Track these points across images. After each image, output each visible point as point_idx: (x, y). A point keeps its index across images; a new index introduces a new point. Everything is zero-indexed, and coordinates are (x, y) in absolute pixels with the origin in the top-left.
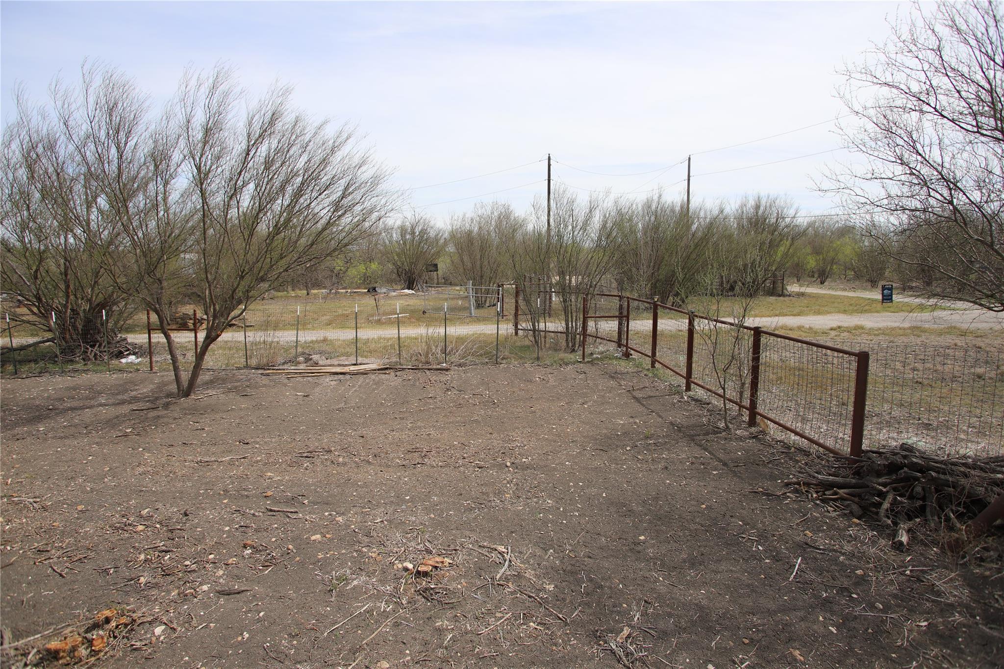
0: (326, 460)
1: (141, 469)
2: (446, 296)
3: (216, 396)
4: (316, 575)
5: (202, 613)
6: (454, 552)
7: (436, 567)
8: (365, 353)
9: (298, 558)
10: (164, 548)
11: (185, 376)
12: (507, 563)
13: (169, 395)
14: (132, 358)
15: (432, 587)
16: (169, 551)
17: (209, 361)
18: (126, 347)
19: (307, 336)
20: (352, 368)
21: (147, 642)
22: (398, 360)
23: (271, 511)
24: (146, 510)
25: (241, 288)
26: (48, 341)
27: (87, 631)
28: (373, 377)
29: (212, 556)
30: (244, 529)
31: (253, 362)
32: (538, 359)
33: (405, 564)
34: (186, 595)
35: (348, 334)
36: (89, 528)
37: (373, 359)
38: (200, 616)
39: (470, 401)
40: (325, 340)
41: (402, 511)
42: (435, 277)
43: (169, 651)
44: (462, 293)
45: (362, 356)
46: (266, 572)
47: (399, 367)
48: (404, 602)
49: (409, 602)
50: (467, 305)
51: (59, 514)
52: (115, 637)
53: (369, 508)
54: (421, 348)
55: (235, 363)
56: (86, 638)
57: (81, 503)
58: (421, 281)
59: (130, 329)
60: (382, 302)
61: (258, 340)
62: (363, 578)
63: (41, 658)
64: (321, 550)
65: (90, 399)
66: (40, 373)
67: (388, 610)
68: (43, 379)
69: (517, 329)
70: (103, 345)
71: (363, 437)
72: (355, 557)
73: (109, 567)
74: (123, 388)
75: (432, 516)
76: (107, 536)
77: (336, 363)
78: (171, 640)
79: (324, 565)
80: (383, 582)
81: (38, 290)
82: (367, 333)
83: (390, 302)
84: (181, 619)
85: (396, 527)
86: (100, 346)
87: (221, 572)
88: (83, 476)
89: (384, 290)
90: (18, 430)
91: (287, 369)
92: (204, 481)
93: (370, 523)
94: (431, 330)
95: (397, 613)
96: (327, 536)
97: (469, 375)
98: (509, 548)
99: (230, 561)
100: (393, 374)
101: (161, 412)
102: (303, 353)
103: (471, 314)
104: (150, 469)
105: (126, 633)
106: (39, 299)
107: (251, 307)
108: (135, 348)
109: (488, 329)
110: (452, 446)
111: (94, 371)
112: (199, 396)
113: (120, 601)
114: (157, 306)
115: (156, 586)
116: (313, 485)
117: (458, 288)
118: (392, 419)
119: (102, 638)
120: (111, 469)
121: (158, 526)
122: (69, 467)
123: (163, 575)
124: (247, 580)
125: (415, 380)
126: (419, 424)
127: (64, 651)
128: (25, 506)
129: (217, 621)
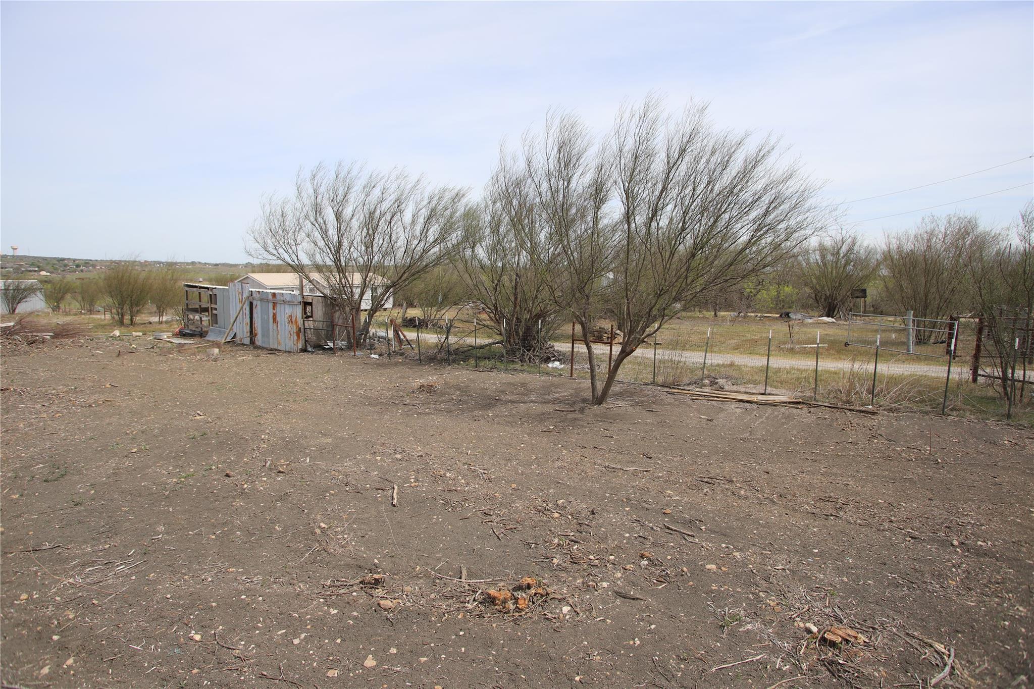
0: (727, 489)
1: (559, 464)
2: (875, 327)
3: (624, 408)
4: (708, 605)
5: (601, 607)
6: (871, 630)
7: (847, 641)
8: (775, 383)
9: (691, 583)
10: (573, 538)
11: (600, 386)
12: (947, 669)
13: (584, 401)
14: (557, 363)
15: (841, 662)
16: (577, 542)
17: (620, 375)
18: (553, 354)
19: (715, 359)
20: (760, 397)
21: (556, 616)
22: (813, 395)
23: (668, 528)
24: (562, 501)
25: (657, 306)
26: (498, 343)
27: (515, 589)
28: (783, 410)
29: (612, 557)
30: (642, 539)
31: (660, 379)
32: (1009, 416)
33: (808, 625)
34: (588, 586)
35: (759, 361)
36: (518, 505)
37: (784, 391)
38: (599, 609)
39: (903, 455)
40: (732, 365)
41: (808, 564)
42: (862, 304)
43: (572, 630)
44: (896, 325)
45: (771, 386)
46: (660, 587)
47: (814, 402)
48: (804, 666)
49: (809, 670)
50: (903, 339)
51: (500, 488)
52: (534, 603)
53: (770, 551)
54: (843, 384)
55: (643, 378)
56: (513, 595)
57: (514, 482)
58: (844, 309)
59: (557, 339)
60: (796, 329)
61: (667, 358)
62: (758, 625)
63: (483, 599)
64: (715, 582)
65: (524, 395)
66: (491, 368)
67: (784, 669)
68: (493, 374)
69: (975, 375)
70: (537, 349)
71: (768, 473)
72: (751, 600)
73: (531, 542)
74: (547, 389)
75: (845, 579)
76: (531, 515)
77: (743, 390)
78: (574, 621)
79: (718, 598)
80: (781, 636)
81: (496, 300)
82: (779, 362)
83: (805, 329)
84: (584, 606)
85: (800, 580)
86: (533, 351)
87: (619, 575)
88: (516, 460)
89: (799, 316)
90: (476, 413)
91: (692, 391)
92: (610, 485)
93: (769, 568)
94: (857, 366)
95: (793, 676)
96: (723, 568)
97: (903, 423)
98: (952, 650)
99: (628, 567)
100: (805, 409)
101: (578, 415)
102: (709, 376)
103: (908, 350)
104: (566, 465)
105: (541, 602)
106: (496, 308)
107: (665, 326)
108: (560, 355)
109: (935, 371)
110: (875, 504)
111: (528, 372)
112: (610, 404)
113: (538, 573)
114: (583, 319)
115: (565, 569)
116: (712, 512)
117: (891, 319)
118: (803, 460)
119: (525, 600)
120: (536, 458)
121: (570, 517)
122: (507, 450)
123: (571, 562)
124: (641, 589)
125: (832, 420)
126: (835, 470)
127: (499, 600)
128: (478, 475)
129: (612, 619)
